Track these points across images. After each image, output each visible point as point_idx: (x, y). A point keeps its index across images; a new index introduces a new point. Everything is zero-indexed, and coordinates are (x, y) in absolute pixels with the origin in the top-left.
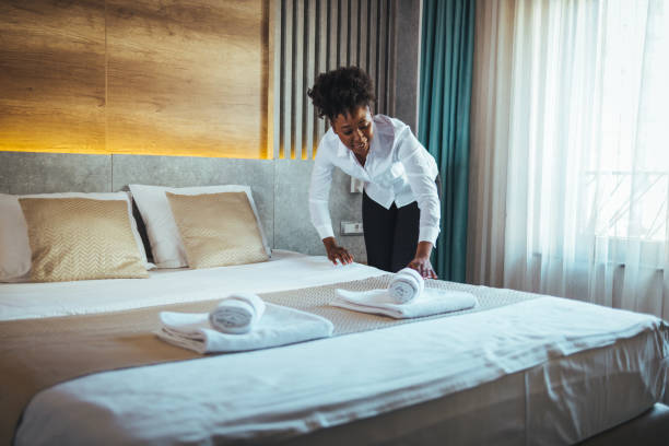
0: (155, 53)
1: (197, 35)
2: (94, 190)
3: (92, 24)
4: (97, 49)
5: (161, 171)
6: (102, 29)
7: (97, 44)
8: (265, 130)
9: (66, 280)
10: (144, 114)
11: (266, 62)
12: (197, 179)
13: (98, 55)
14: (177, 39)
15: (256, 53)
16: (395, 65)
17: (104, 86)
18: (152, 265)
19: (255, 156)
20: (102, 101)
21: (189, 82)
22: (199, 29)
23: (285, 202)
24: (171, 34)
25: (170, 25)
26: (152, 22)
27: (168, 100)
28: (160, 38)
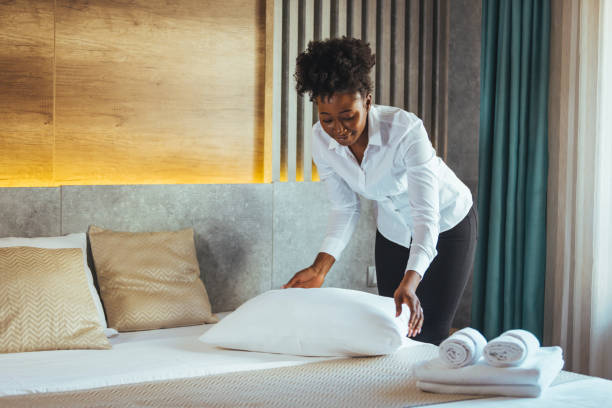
0: (116, 50)
1: (170, 22)
2: (38, 234)
3: (37, 20)
4: (44, 52)
5: (122, 205)
6: (51, 26)
7: (44, 45)
8: (260, 142)
9: (14, 351)
10: (100, 131)
11: (263, 50)
12: (169, 213)
13: (43, 59)
14: (144, 30)
15: (250, 38)
16: (448, 43)
17: (52, 98)
18: (113, 331)
19: (246, 178)
20: (48, 117)
21: (158, 84)
22: (172, 14)
23: (289, 241)
24: (136, 24)
25: (135, 13)
26: (112, 11)
27: (132, 110)
28: (122, 31)
